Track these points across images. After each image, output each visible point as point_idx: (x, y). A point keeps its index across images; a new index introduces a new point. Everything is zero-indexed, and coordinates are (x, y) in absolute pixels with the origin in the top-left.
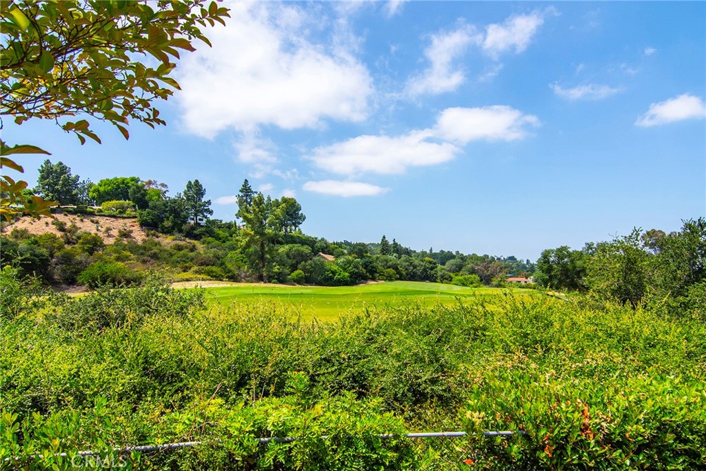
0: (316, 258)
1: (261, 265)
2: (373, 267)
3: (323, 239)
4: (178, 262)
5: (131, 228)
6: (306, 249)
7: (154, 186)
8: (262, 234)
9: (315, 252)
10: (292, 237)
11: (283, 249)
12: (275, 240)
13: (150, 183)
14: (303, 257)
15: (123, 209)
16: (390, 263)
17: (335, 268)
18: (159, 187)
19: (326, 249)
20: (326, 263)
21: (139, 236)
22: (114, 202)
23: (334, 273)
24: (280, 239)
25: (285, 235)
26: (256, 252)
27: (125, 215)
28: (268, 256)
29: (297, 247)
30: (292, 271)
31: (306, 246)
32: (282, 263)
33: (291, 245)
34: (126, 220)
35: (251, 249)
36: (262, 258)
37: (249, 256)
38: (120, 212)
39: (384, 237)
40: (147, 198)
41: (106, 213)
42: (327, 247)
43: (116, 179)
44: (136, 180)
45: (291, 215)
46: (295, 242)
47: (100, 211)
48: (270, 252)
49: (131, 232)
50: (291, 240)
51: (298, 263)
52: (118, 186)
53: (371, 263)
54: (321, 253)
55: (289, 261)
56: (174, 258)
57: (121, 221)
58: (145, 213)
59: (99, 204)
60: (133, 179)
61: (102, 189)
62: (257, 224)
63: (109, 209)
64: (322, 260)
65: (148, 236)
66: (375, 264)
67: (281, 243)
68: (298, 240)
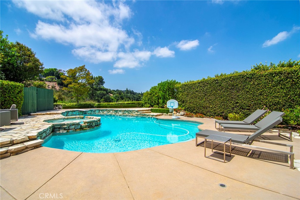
0: (107, 95)
1: (92, 97)
2: (123, 98)
3: (110, 89)
4: (69, 96)
5: (55, 85)
6: (105, 92)
7: (61, 71)
8: (93, 88)
9: (107, 93)
10: (101, 88)
11: (98, 92)
12: (96, 89)
13: (60, 70)
14: (104, 95)
15: (52, 79)
16: (128, 97)
17: (112, 98)
18: (63, 72)
19: (111, 92)
20: (110, 96)
21: (58, 88)
22: (50, 77)
23: (112, 99)
24: (98, 89)
25: (99, 88)
26: (91, 93)
27: (53, 81)
28: (94, 94)
29: (102, 92)
30: (101, 99)
31: (105, 91)
32: (98, 97)
33: (101, 91)
34: (54, 83)
35: (90, 92)
36: (93, 95)
37: (89, 94)
38: (52, 80)
39: (127, 89)
40: (60, 75)
41: (48, 80)
42: (111, 91)
43: (50, 69)
44: (56, 69)
45: (101, 82)
46: (102, 90)
47: (46, 79)
48: (95, 93)
49: (55, 86)
50: (101, 89)
51: (103, 96)
52: (50, 71)
53: (122, 96)
54: (109, 94)
55: (100, 96)
56: (68, 95)
57: (52, 83)
58: (59, 80)
59: (45, 77)
60: (55, 69)
61: (46, 72)
62: (91, 84)
63: (48, 79)
64: (109, 95)
65: (60, 88)
66: (123, 97)
67: (98, 90)
68: (103, 89)
